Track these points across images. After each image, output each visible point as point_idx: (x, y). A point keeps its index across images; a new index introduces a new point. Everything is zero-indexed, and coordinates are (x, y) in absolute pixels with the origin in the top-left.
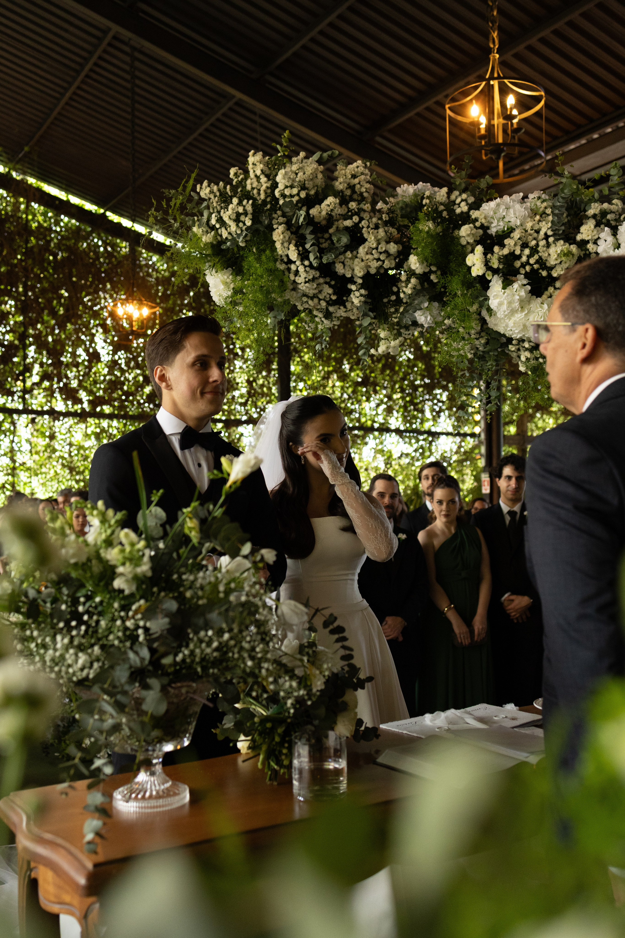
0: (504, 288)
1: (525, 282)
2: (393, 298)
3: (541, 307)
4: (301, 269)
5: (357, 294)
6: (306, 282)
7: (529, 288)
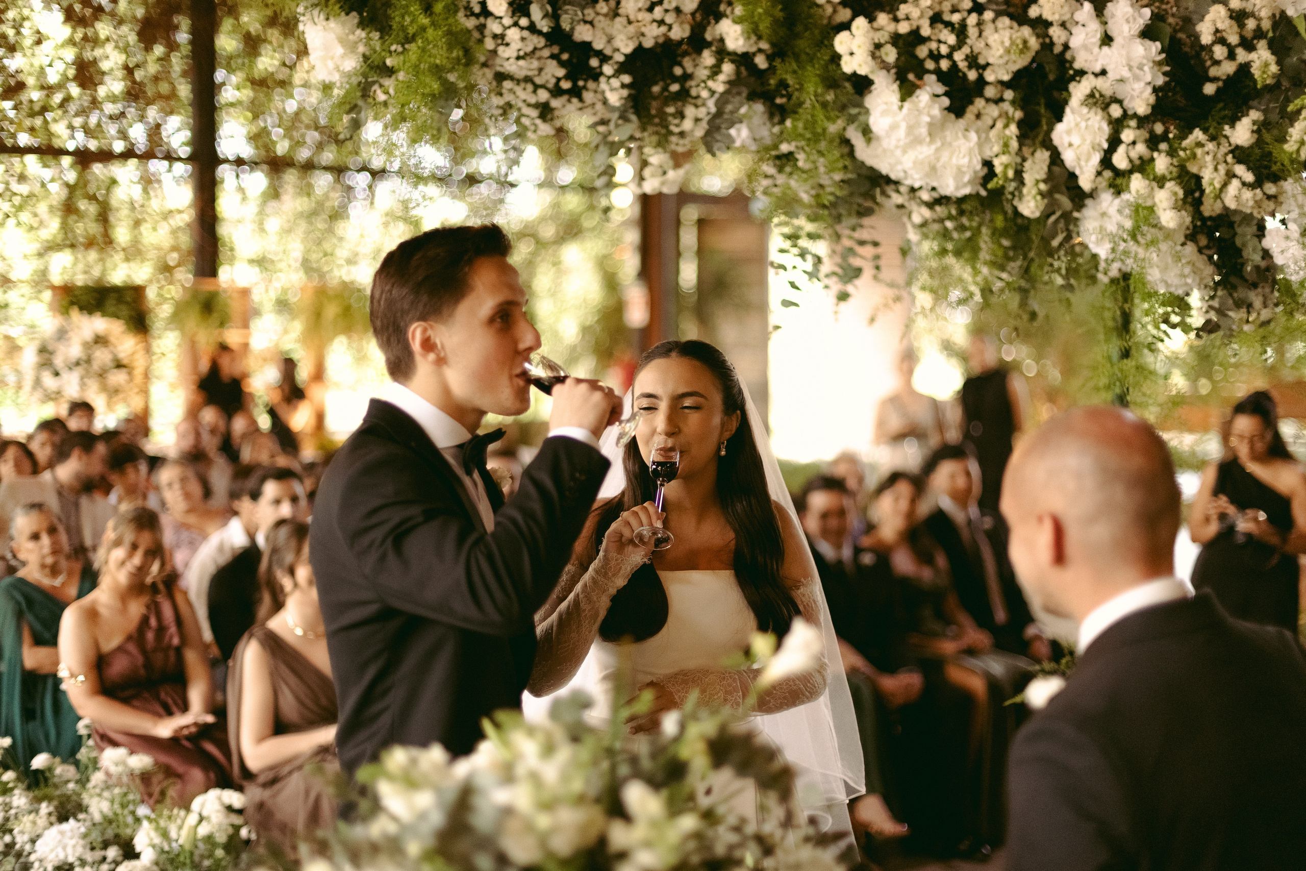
0: (903, 100)
1: (940, 89)
2: (675, 87)
3: (965, 137)
4: (513, 35)
5: (615, 83)
6: (518, 58)
7: (946, 102)
